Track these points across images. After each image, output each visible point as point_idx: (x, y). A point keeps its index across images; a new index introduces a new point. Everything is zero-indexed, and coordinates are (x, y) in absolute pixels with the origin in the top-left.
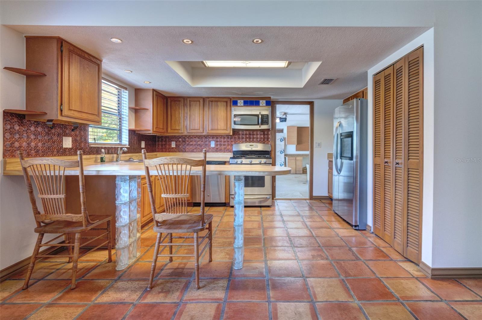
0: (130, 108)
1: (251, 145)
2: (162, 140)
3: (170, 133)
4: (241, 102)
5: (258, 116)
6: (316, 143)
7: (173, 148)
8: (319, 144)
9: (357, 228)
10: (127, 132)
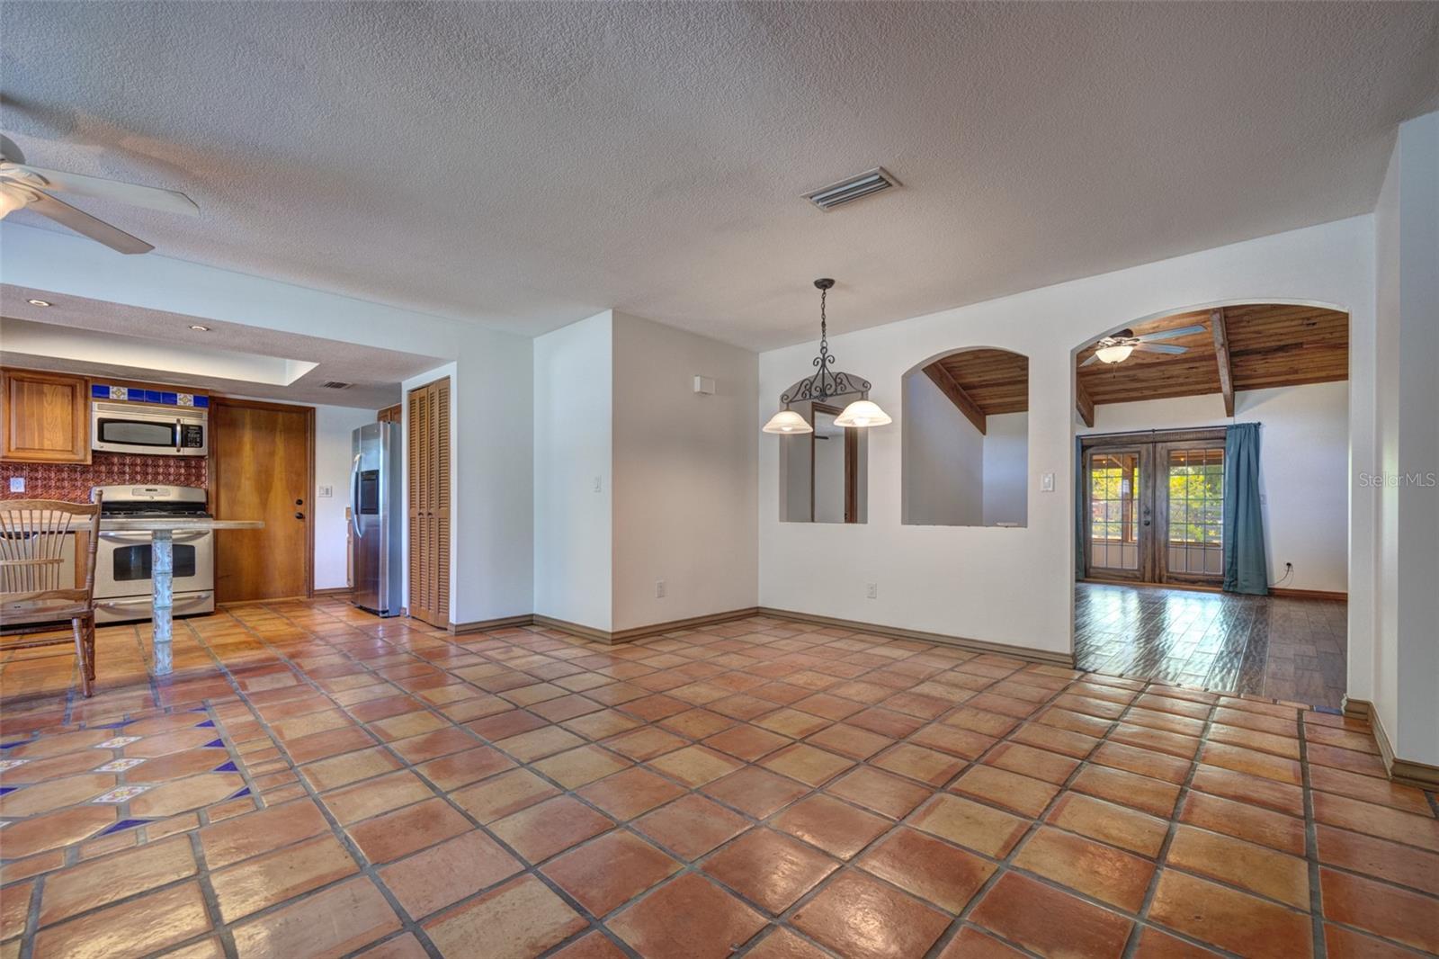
1: (147, 490)
4: (119, 392)
5: (173, 426)
6: (321, 488)
8: (327, 490)
9: (386, 615)
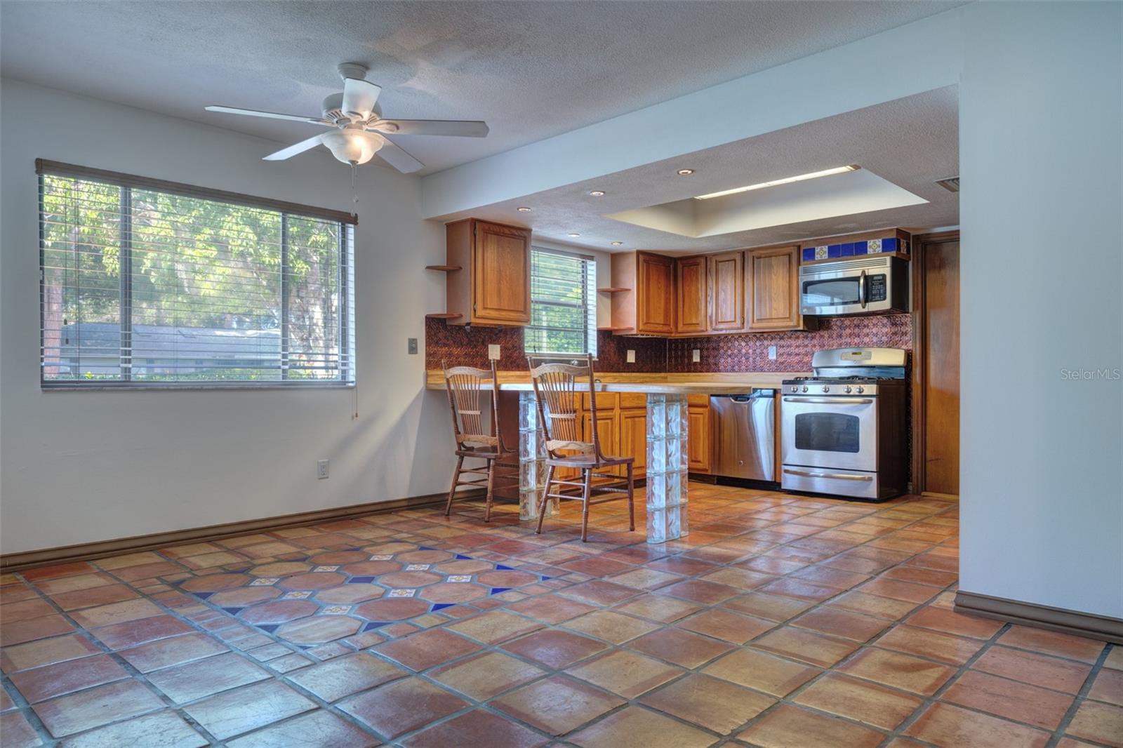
0: (600, 292)
2: (677, 347)
3: (683, 331)
4: (822, 252)
7: (696, 363)
10: (595, 333)
